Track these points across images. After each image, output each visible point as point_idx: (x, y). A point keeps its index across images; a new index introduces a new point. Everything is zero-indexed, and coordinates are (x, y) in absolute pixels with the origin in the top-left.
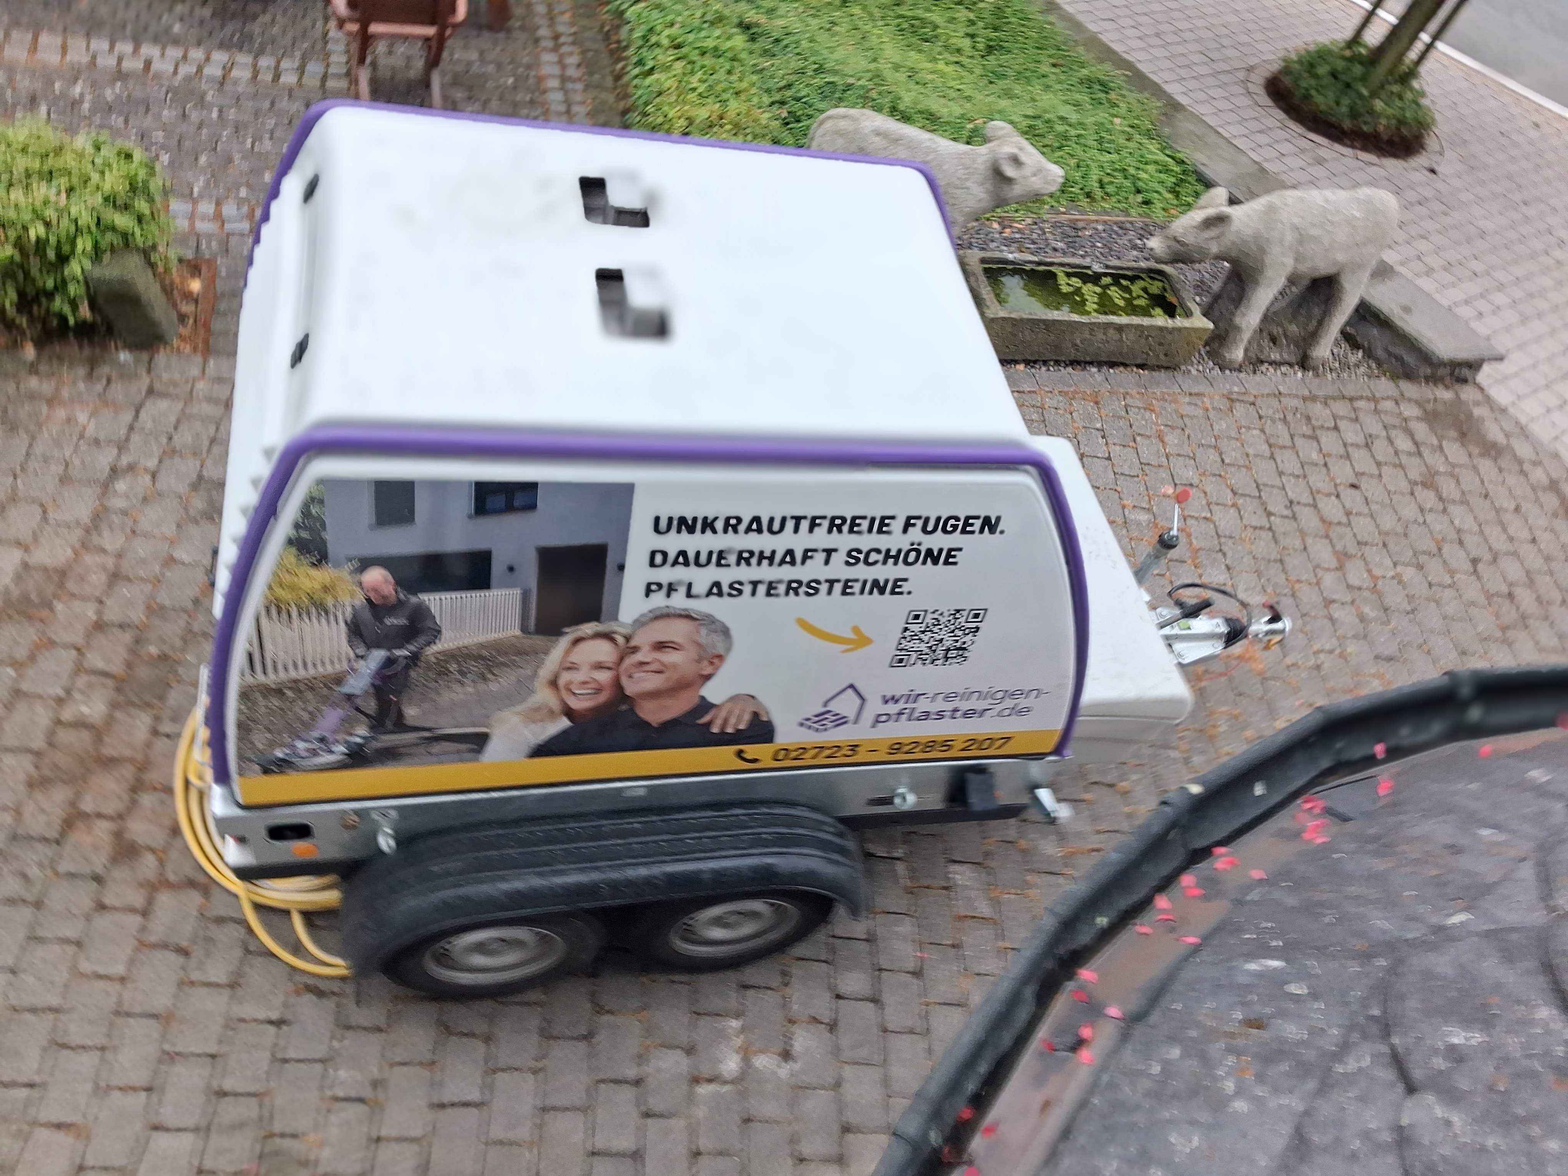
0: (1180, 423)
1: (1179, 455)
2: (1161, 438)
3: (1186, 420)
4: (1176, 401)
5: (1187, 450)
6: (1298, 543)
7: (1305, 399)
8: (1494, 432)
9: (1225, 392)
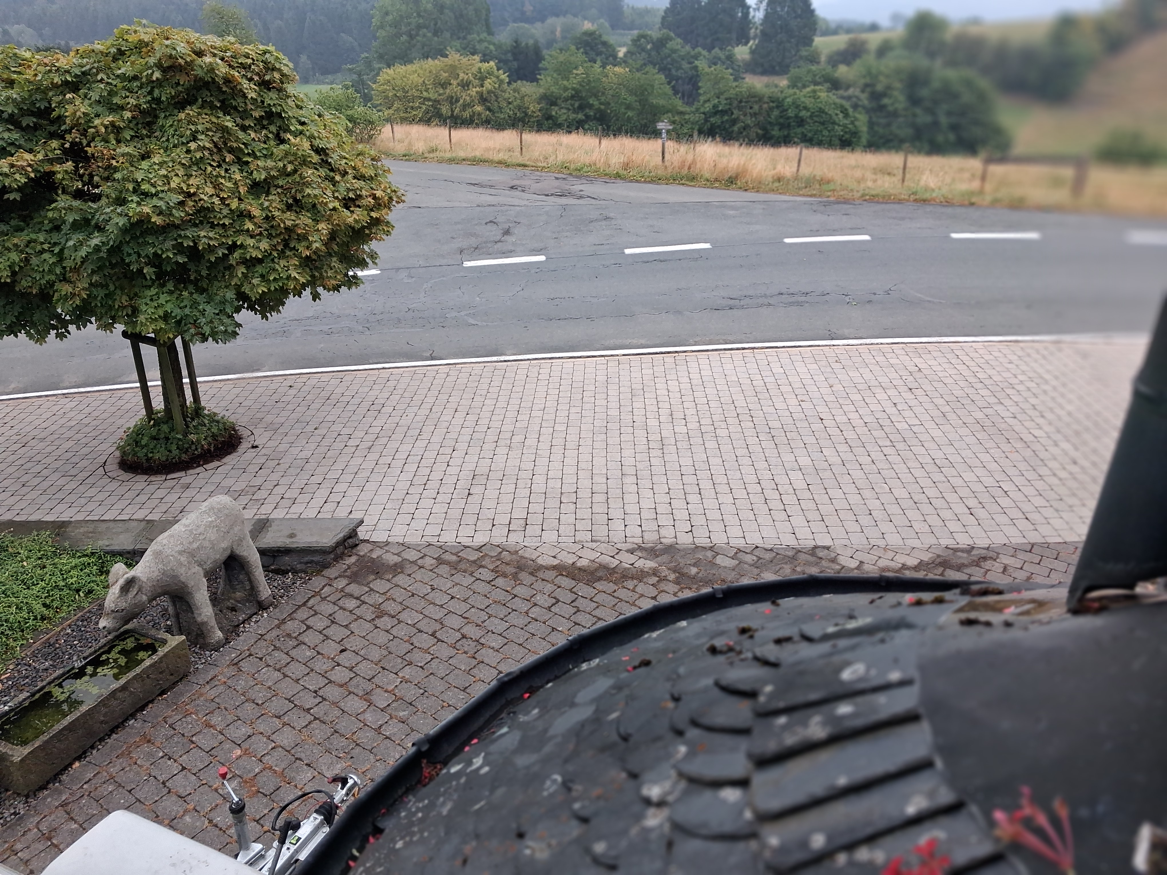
0: (214, 705)
1: (228, 725)
2: (209, 725)
3: (217, 700)
4: (202, 695)
5: (230, 718)
6: (337, 712)
7: (278, 626)
8: (392, 559)
9: (228, 663)
